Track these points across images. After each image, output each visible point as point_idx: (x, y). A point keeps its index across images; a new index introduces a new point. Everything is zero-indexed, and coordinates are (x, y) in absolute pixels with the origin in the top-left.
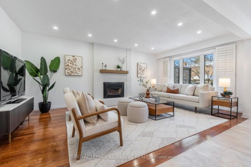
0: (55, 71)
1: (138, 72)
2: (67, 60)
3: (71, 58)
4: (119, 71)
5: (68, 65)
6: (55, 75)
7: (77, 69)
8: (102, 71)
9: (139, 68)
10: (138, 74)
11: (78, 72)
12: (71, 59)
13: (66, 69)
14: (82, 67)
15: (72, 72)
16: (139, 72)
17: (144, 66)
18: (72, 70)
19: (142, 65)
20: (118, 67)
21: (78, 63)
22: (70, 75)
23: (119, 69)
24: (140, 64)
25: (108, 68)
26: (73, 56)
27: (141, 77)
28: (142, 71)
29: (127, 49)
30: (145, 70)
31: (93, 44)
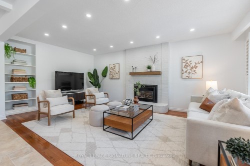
0: (105, 76)
1: (182, 70)
2: (110, 68)
4: (150, 72)
5: (111, 72)
7: (116, 74)
8: (132, 74)
9: (184, 65)
10: (182, 74)
11: (116, 76)
12: (113, 67)
13: (110, 74)
14: (119, 72)
16: (185, 70)
18: (113, 75)
19: (190, 59)
20: (149, 68)
21: (117, 69)
22: (112, 79)
23: (149, 70)
24: (186, 59)
25: (138, 71)
26: (114, 64)
27: (188, 78)
28: (192, 68)
29: (161, 44)
30: (199, 66)
31: (125, 50)
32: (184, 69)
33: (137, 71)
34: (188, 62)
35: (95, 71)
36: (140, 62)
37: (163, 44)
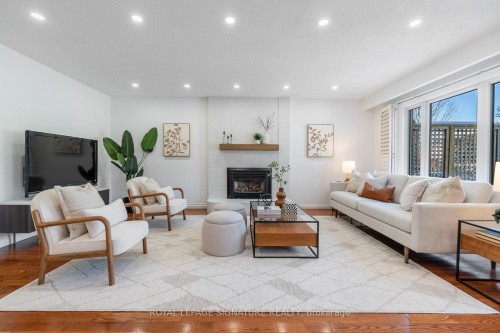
0: (150, 151)
1: (308, 145)
2: (166, 131)
3: (173, 128)
4: (259, 145)
5: (167, 140)
6: (150, 156)
7: (182, 146)
8: (224, 148)
9: (311, 136)
10: (308, 150)
11: (183, 151)
12: (173, 130)
13: (165, 146)
14: (189, 142)
15: (174, 151)
16: (312, 144)
17: (324, 131)
18: (174, 147)
19: (319, 128)
20: (257, 137)
21: (184, 136)
22: (170, 156)
23: (258, 142)
24: (314, 127)
26: (176, 124)
27: (317, 156)
28: (321, 142)
29: (278, 98)
30: (330, 139)
31: (207, 98)
32: (310, 142)
33: (234, 142)
34: (316, 132)
35: (127, 136)
36: (240, 125)
37: (282, 99)
